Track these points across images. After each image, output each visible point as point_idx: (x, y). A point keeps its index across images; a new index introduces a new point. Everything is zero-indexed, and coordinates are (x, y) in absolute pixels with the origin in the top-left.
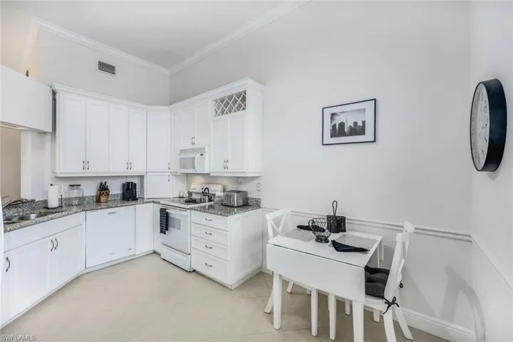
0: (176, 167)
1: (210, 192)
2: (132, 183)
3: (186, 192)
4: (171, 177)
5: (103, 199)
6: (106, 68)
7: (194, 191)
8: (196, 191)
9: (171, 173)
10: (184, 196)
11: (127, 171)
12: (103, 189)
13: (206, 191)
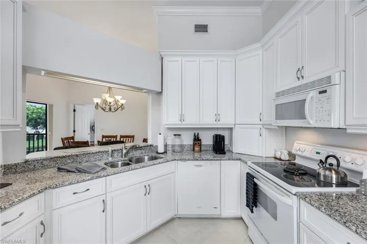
0: (270, 117)
1: (342, 164)
2: (220, 135)
3: (286, 153)
4: (264, 131)
5: (197, 149)
6: (201, 28)
7: (299, 153)
8: (305, 154)
9: (263, 125)
10: (283, 158)
11: (216, 123)
12: (197, 139)
13: (332, 161)
